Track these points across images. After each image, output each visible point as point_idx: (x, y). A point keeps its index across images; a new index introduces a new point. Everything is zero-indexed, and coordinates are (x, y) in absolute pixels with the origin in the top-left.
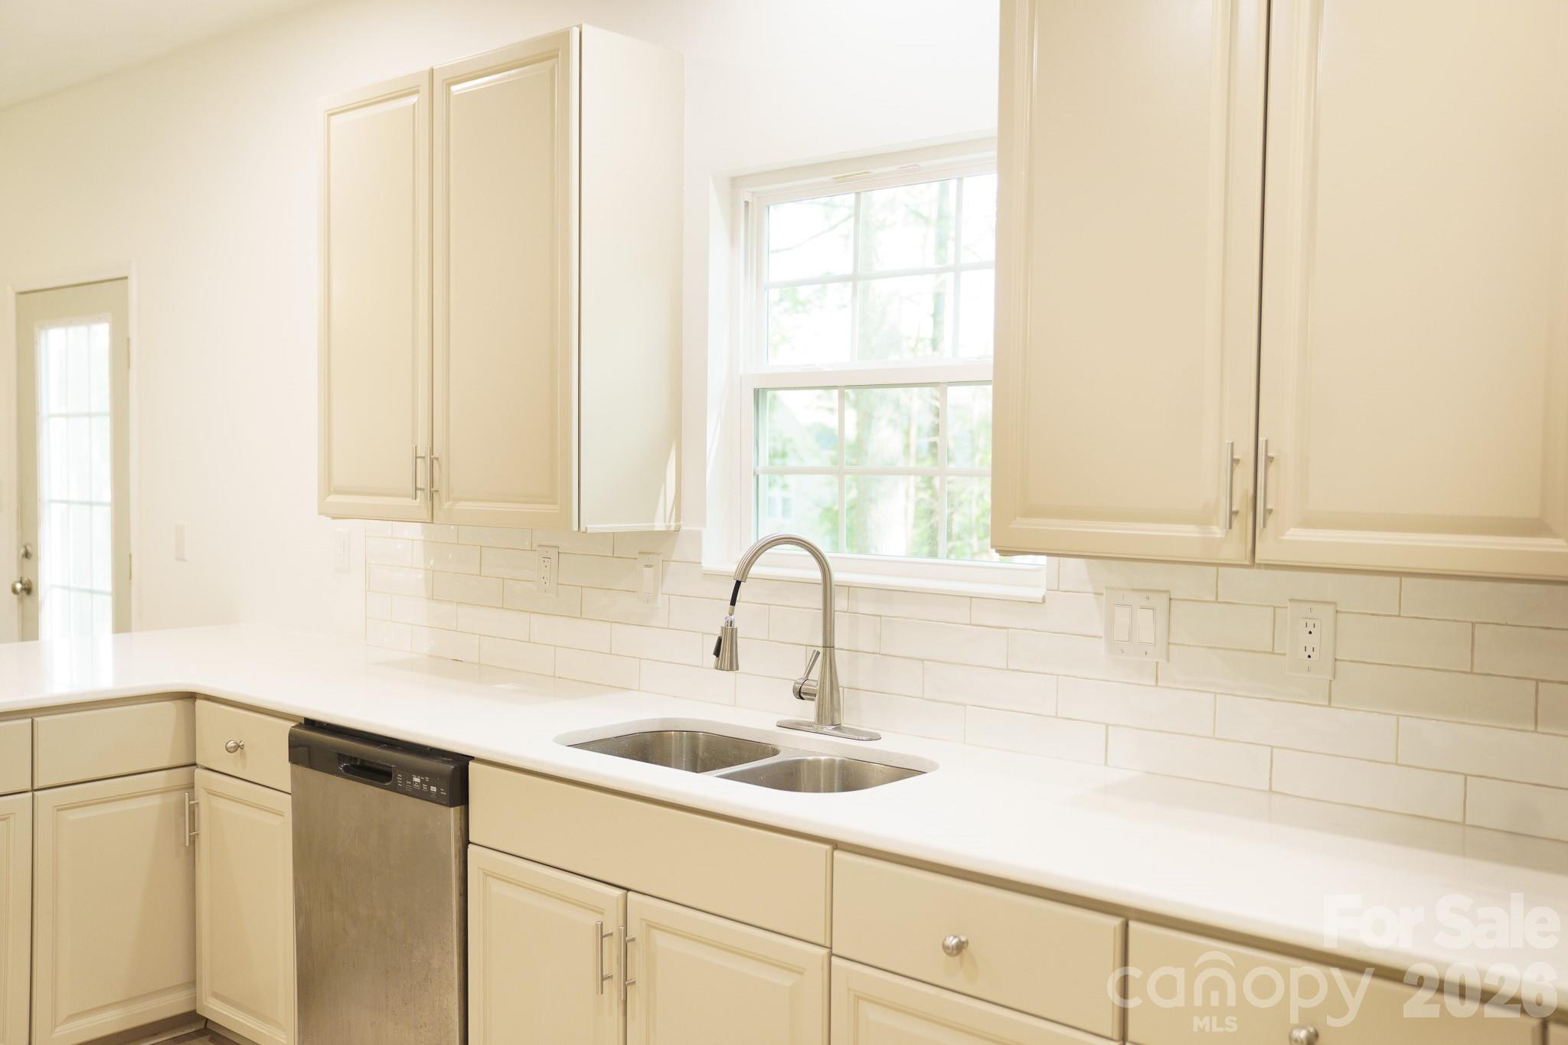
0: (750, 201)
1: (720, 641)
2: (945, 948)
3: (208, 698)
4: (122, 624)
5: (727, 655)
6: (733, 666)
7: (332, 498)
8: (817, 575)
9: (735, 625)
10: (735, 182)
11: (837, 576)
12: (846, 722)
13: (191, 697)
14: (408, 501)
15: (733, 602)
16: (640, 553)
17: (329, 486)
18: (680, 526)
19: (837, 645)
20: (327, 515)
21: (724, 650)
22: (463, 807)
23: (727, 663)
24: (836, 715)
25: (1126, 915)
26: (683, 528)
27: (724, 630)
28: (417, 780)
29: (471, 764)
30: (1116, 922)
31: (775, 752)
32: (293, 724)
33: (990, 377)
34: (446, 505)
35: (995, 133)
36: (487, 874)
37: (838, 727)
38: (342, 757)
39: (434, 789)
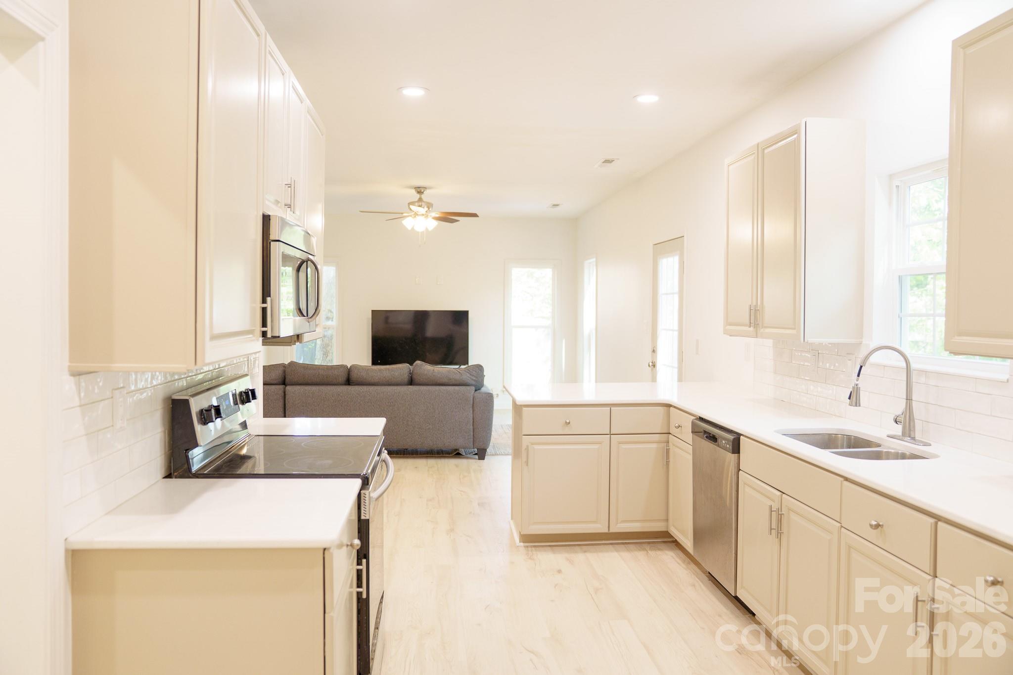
0: (899, 185)
1: (851, 392)
2: (871, 526)
3: (675, 407)
4: (680, 380)
5: (854, 399)
6: (857, 404)
7: (729, 327)
8: (904, 365)
9: (859, 386)
10: (891, 177)
11: (914, 365)
12: (918, 436)
13: (669, 406)
14: (747, 328)
15: (858, 375)
16: (847, 354)
17: (728, 323)
18: (862, 341)
19: (913, 399)
20: (728, 334)
21: (854, 397)
22: (737, 455)
23: (854, 404)
24: (912, 433)
25: (938, 518)
26: (864, 342)
27: (854, 388)
28: (724, 442)
29: (741, 437)
30: (932, 521)
31: (879, 446)
32: (695, 418)
33: (945, 271)
34: (762, 330)
35: (947, 156)
36: (745, 484)
37: (914, 439)
38: (705, 432)
39: (728, 446)
